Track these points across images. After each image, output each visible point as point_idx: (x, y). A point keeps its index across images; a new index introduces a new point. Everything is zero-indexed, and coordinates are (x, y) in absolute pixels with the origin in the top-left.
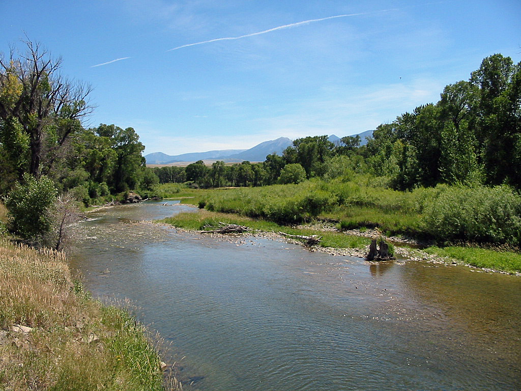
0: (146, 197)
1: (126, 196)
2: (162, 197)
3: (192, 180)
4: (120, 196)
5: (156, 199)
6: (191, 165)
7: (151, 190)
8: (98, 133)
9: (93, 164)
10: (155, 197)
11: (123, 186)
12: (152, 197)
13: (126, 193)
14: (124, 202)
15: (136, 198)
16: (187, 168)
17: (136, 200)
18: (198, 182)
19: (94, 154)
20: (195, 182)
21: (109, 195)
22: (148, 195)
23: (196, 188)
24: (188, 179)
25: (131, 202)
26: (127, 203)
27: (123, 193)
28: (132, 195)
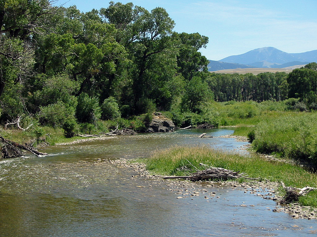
0: (187, 124)
1: (147, 120)
2: (217, 124)
3: (296, 97)
4: (138, 121)
5: (205, 128)
6: (296, 71)
7: (199, 112)
8: (107, 16)
9: (87, 67)
10: (203, 123)
11: (145, 105)
12: (199, 124)
13: (147, 117)
14: (142, 131)
15: (165, 124)
16: (290, 75)
17: (164, 128)
18: (307, 100)
19: (90, 52)
20: (300, 101)
21: (119, 118)
22: (192, 120)
23: (302, 110)
24: (291, 95)
25: (156, 129)
26: (148, 132)
27: (143, 116)
28: (158, 118)
